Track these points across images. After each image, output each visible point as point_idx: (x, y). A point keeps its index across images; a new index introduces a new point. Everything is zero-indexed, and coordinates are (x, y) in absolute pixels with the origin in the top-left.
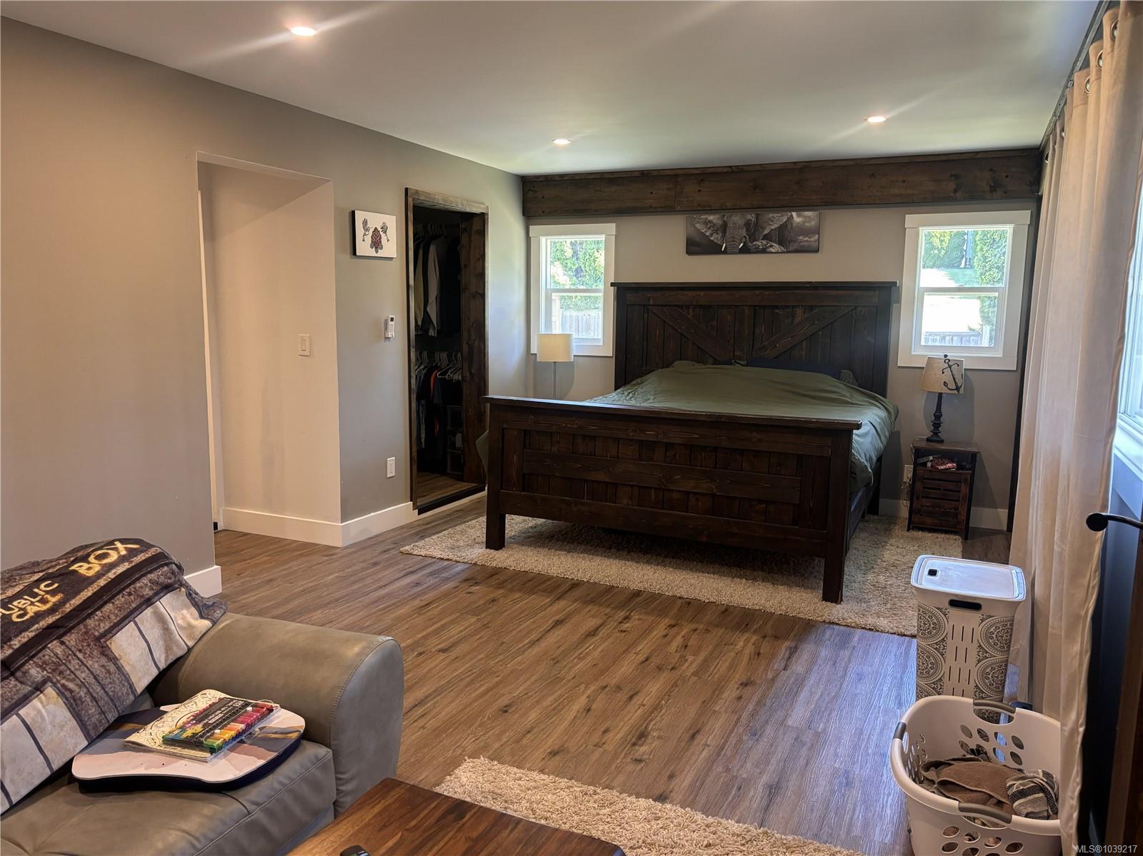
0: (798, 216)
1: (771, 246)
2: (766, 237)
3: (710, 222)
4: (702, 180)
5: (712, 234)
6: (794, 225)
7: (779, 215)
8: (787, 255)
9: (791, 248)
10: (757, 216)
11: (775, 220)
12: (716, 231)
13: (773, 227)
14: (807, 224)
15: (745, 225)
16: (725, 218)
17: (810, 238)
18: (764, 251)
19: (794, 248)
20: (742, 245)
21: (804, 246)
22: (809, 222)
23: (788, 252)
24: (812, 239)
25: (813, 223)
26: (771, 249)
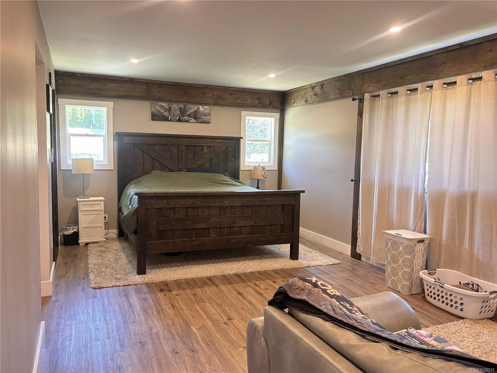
0: (202, 108)
1: (191, 119)
2: (188, 115)
3: (163, 106)
4: (160, 87)
5: (164, 112)
6: (200, 111)
7: (194, 106)
8: (198, 124)
9: (199, 121)
10: (185, 106)
11: (192, 108)
12: (166, 111)
13: (191, 111)
14: (205, 111)
15: (179, 109)
16: (170, 105)
17: (207, 117)
18: (188, 121)
19: (200, 121)
20: (178, 118)
21: (204, 121)
22: (206, 111)
23: (198, 123)
24: (208, 118)
25: (208, 111)
26: (191, 121)
